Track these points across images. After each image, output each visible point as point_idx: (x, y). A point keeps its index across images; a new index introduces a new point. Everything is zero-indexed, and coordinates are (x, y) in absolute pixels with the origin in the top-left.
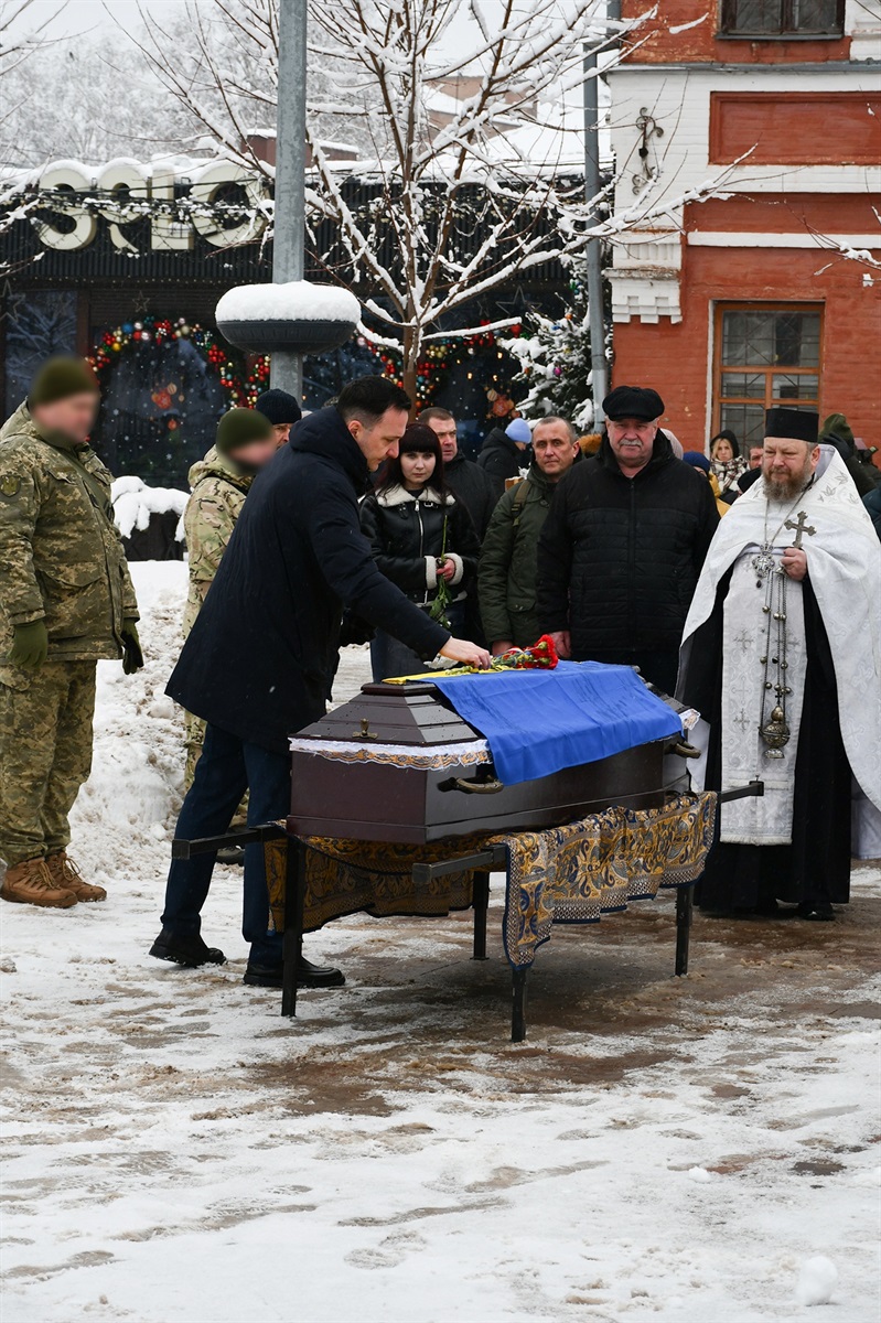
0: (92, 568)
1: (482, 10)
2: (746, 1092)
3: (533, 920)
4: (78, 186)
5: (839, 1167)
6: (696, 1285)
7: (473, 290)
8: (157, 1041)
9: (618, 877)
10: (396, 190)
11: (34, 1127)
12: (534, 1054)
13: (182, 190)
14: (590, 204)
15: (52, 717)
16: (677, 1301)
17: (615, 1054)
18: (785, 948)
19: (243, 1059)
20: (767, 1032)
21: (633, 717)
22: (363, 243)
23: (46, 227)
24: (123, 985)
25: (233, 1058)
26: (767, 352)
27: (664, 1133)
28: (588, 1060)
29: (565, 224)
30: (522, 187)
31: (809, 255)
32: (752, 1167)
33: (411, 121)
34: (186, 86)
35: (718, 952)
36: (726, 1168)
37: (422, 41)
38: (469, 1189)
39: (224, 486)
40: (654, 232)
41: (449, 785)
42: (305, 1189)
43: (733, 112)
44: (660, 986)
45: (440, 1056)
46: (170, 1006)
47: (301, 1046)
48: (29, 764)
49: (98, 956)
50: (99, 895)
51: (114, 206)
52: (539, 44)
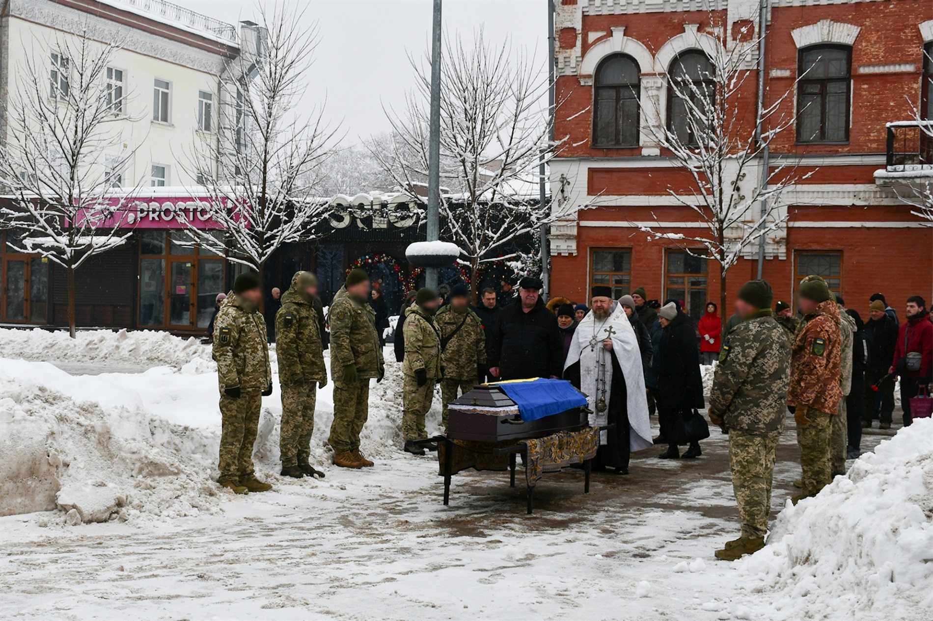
0: (370, 345)
1: (502, 138)
2: (614, 532)
3: (535, 470)
4: (344, 204)
5: (648, 556)
6: (601, 591)
7: (498, 243)
8: (400, 512)
9: (566, 456)
10: (469, 205)
11: (361, 539)
12: (535, 518)
13: (384, 205)
14: (543, 211)
15: (355, 400)
16: (595, 595)
17: (565, 519)
18: (624, 484)
19: (432, 519)
20: (619, 512)
21: (570, 399)
22: (457, 226)
23: (332, 220)
24: (385, 494)
25: (428, 518)
26: (609, 266)
27: (585, 544)
28: (555, 521)
29: (533, 218)
30: (517, 204)
31: (626, 229)
32: (617, 555)
33: (475, 179)
34: (390, 167)
35: (600, 486)
36: (608, 555)
37: (479, 150)
38: (518, 561)
39: (418, 317)
40: (567, 221)
41: (505, 421)
42: (460, 560)
43: (596, 176)
44: (579, 497)
45: (502, 518)
46: (403, 501)
47: (452, 514)
48: (346, 416)
49: (374, 485)
50: (371, 464)
51: (359, 212)
52: (523, 151)
